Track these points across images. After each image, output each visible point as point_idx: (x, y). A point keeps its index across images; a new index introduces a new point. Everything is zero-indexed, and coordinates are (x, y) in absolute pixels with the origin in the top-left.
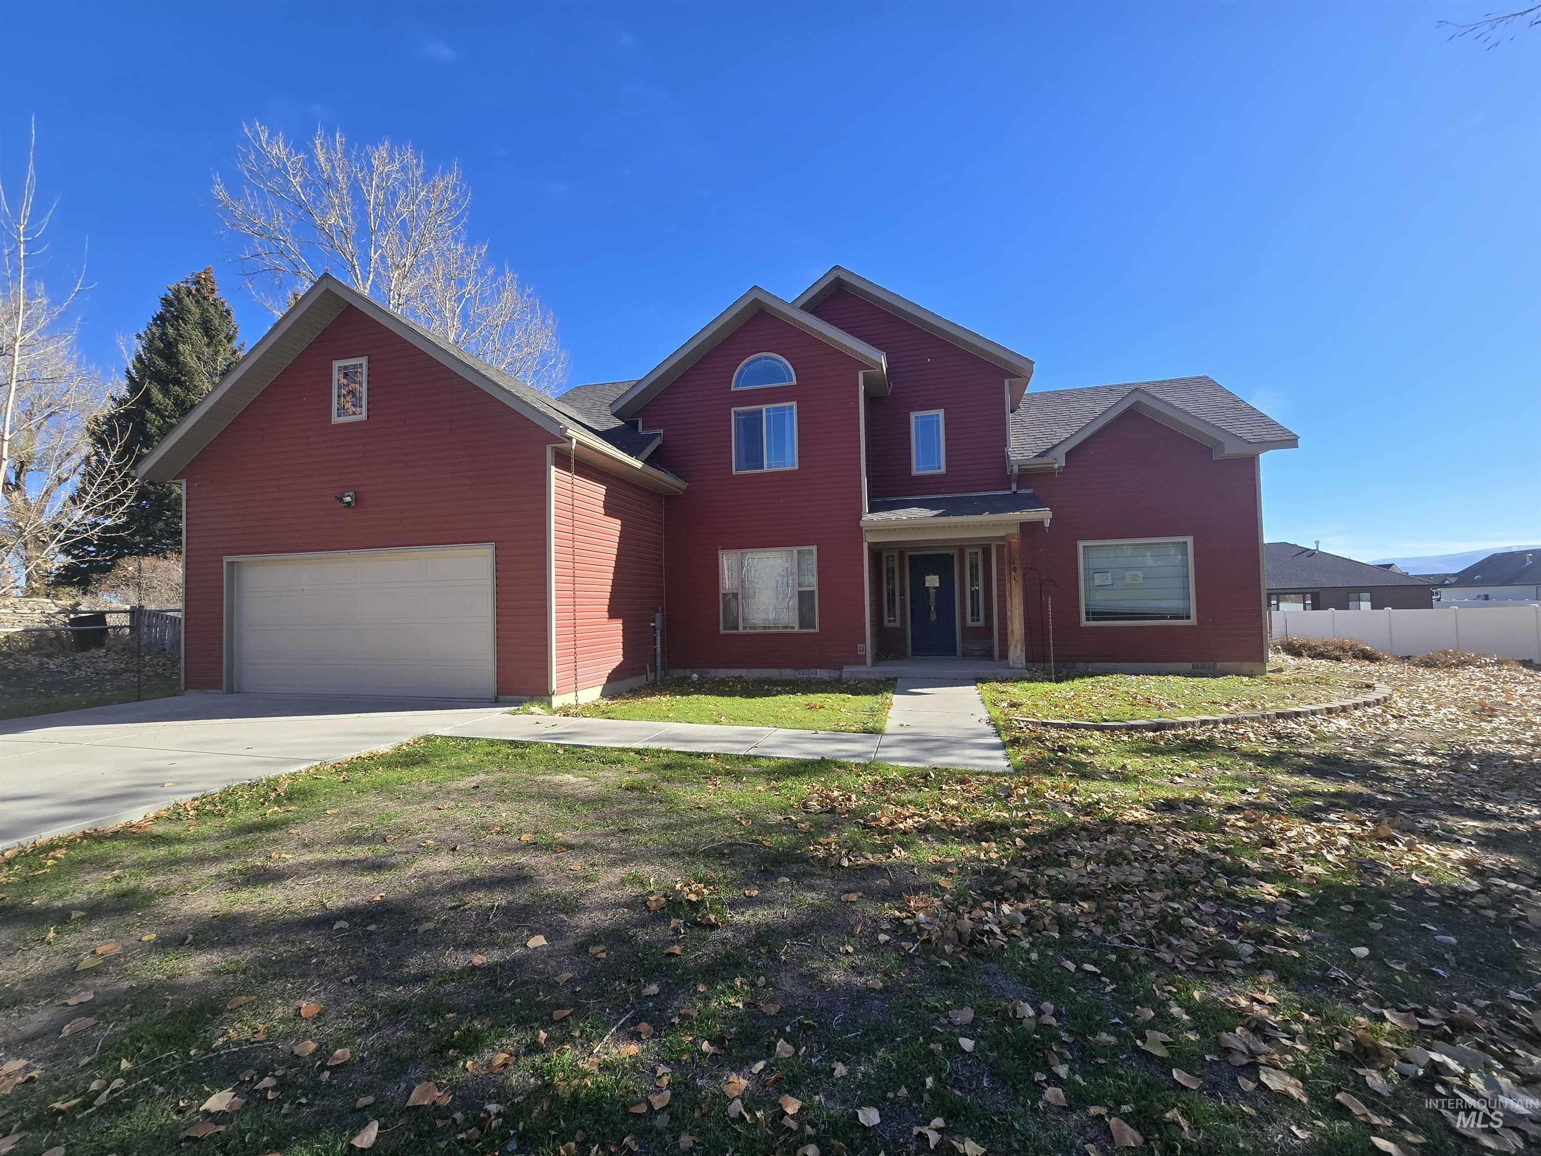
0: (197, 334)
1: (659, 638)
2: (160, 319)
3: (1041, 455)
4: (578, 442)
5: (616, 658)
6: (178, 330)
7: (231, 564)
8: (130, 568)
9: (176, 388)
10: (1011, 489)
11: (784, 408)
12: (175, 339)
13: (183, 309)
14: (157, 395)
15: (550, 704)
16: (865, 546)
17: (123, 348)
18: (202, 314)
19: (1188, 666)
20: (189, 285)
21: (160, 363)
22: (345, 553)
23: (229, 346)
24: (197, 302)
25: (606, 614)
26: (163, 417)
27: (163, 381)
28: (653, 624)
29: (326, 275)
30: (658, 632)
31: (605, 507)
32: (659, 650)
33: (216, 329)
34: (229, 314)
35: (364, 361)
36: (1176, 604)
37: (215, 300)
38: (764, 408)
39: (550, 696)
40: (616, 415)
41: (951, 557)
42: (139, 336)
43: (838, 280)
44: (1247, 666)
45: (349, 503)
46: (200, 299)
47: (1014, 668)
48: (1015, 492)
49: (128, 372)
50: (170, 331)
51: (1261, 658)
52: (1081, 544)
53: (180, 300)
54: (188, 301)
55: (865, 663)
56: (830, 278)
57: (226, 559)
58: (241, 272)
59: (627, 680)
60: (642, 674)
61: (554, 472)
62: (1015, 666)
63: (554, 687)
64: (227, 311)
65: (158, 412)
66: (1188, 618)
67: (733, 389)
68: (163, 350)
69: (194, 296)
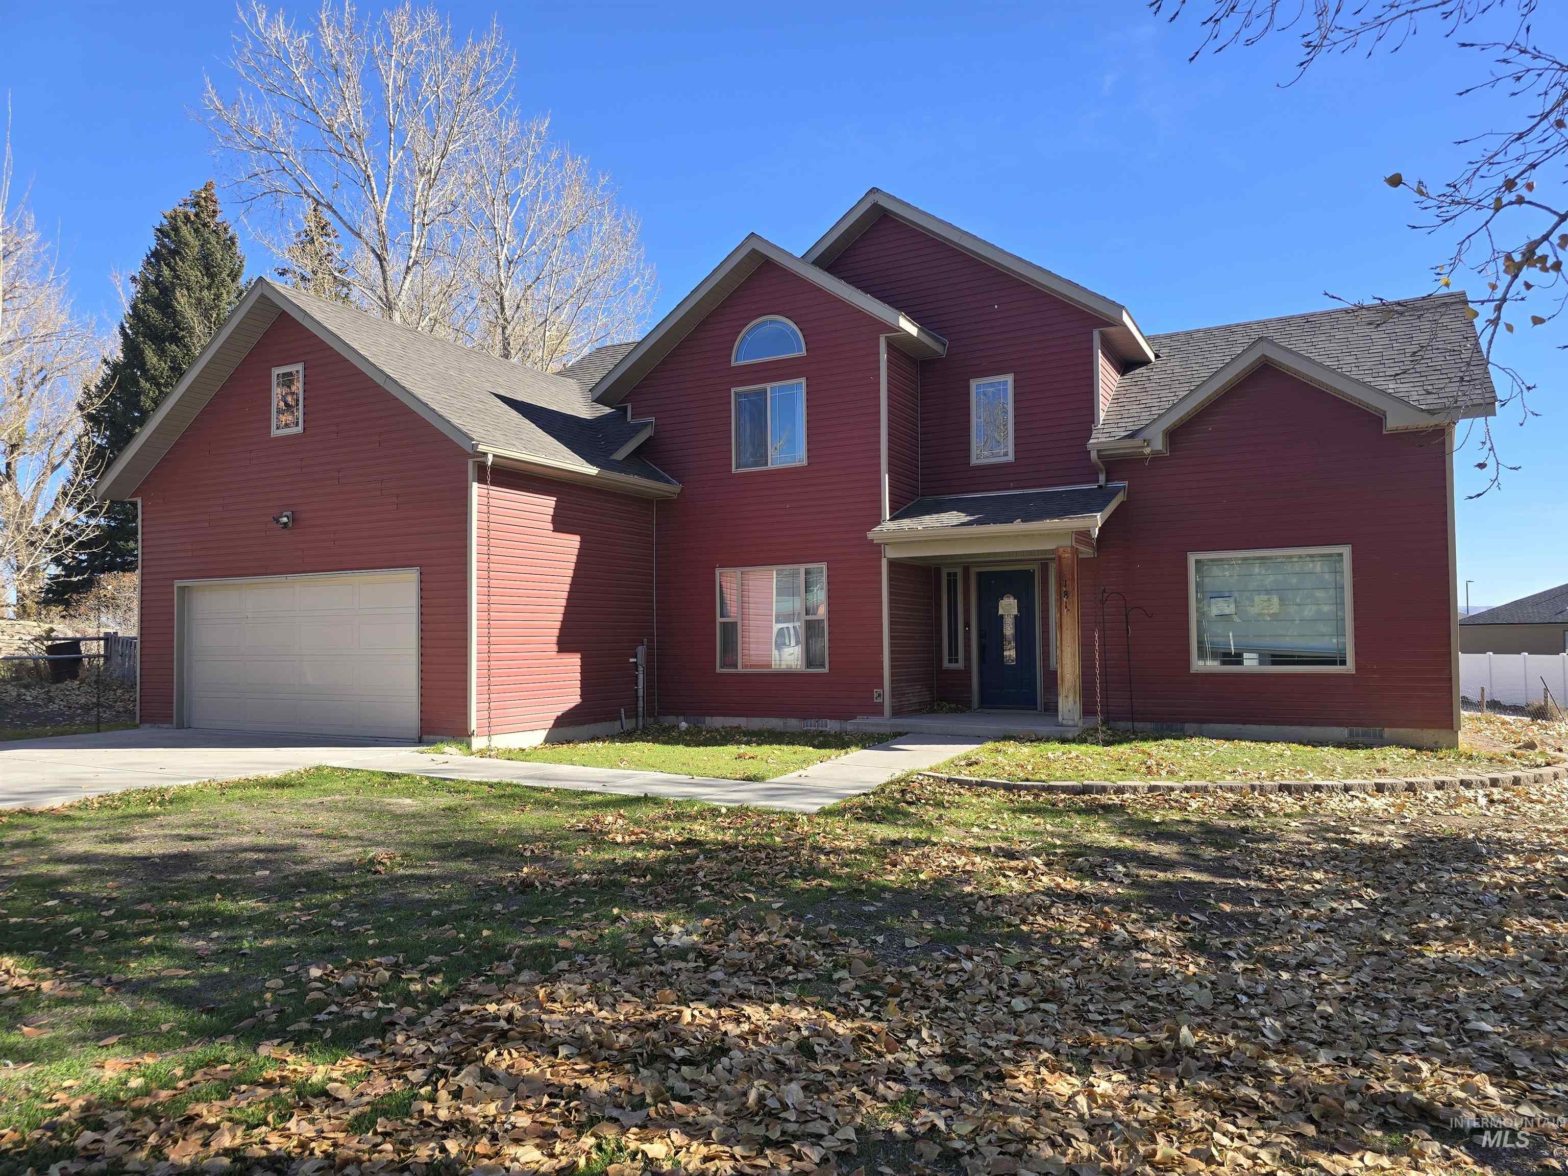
0: (195, 275)
1: (641, 677)
2: (157, 257)
3: (1133, 435)
4: (494, 456)
5: (573, 698)
6: (175, 271)
7: (182, 589)
8: (109, 587)
9: (174, 347)
10: (1097, 481)
11: (791, 387)
12: (172, 283)
13: (180, 241)
14: (151, 357)
15: (469, 746)
16: (884, 563)
17: (120, 289)
18: (202, 246)
19: (1343, 732)
20: (188, 209)
21: (154, 314)
22: (282, 578)
23: (233, 286)
24: (196, 231)
25: (555, 647)
26: (158, 385)
27: (159, 338)
28: (632, 660)
29: (261, 279)
30: (641, 669)
31: (554, 522)
32: (641, 693)
33: (219, 266)
34: (233, 244)
35: (299, 367)
36: (1325, 643)
37: (217, 225)
38: (768, 386)
39: (470, 736)
40: (599, 400)
41: (1029, 575)
42: (134, 279)
43: (875, 206)
44: (1428, 735)
45: (285, 524)
46: (199, 225)
47: (1062, 725)
48: (1100, 487)
49: (122, 328)
50: (166, 272)
51: (1449, 724)
52: (1192, 558)
53: (176, 229)
54: (186, 232)
55: (882, 714)
56: (866, 206)
57: (178, 583)
58: (238, 200)
59: (586, 726)
60: (615, 720)
61: (476, 489)
62: (1065, 722)
63: (474, 726)
64: (232, 239)
65: (153, 380)
66: (1343, 663)
67: (733, 364)
68: (158, 298)
69: (193, 223)
